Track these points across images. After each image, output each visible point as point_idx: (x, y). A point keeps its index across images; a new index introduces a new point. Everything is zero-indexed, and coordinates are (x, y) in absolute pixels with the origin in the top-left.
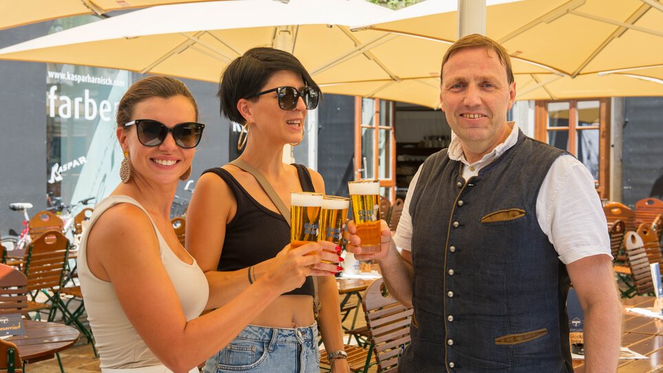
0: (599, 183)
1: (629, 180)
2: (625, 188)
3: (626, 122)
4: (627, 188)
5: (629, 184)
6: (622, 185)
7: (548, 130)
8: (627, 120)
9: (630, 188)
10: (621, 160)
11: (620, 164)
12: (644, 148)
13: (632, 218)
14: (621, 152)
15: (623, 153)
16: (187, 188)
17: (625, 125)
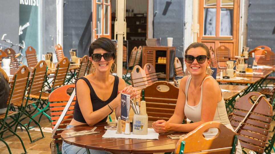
0: (233, 37)
1: (251, 36)
2: (249, 40)
3: (250, 4)
4: (250, 40)
5: (251, 38)
6: (247, 39)
7: (205, 8)
8: (251, 3)
9: (251, 40)
10: (247, 25)
11: (245, 27)
12: (259, 19)
13: (273, 56)
14: (247, 21)
15: (248, 21)
16: (3, 38)
17: (250, 5)
